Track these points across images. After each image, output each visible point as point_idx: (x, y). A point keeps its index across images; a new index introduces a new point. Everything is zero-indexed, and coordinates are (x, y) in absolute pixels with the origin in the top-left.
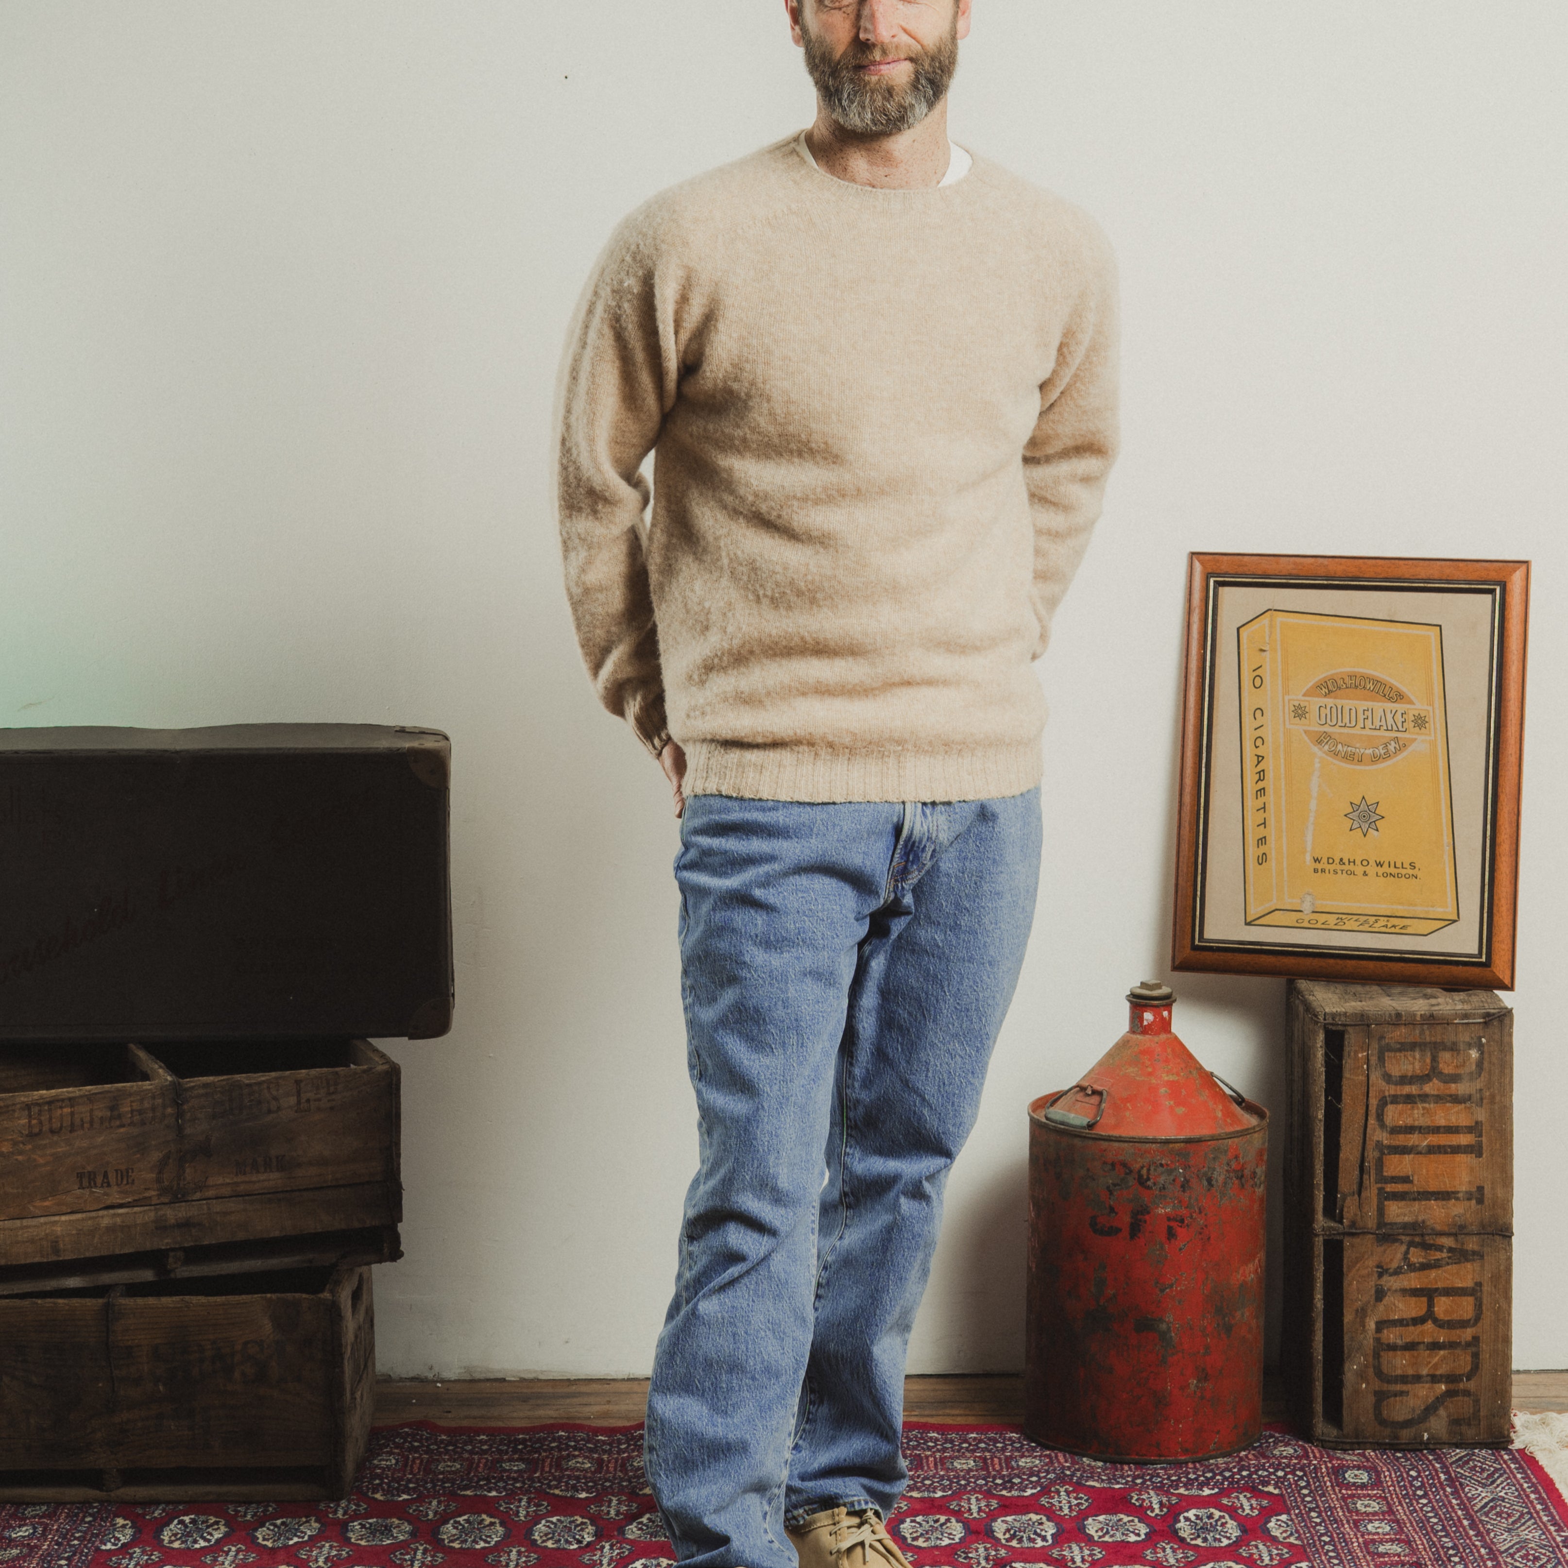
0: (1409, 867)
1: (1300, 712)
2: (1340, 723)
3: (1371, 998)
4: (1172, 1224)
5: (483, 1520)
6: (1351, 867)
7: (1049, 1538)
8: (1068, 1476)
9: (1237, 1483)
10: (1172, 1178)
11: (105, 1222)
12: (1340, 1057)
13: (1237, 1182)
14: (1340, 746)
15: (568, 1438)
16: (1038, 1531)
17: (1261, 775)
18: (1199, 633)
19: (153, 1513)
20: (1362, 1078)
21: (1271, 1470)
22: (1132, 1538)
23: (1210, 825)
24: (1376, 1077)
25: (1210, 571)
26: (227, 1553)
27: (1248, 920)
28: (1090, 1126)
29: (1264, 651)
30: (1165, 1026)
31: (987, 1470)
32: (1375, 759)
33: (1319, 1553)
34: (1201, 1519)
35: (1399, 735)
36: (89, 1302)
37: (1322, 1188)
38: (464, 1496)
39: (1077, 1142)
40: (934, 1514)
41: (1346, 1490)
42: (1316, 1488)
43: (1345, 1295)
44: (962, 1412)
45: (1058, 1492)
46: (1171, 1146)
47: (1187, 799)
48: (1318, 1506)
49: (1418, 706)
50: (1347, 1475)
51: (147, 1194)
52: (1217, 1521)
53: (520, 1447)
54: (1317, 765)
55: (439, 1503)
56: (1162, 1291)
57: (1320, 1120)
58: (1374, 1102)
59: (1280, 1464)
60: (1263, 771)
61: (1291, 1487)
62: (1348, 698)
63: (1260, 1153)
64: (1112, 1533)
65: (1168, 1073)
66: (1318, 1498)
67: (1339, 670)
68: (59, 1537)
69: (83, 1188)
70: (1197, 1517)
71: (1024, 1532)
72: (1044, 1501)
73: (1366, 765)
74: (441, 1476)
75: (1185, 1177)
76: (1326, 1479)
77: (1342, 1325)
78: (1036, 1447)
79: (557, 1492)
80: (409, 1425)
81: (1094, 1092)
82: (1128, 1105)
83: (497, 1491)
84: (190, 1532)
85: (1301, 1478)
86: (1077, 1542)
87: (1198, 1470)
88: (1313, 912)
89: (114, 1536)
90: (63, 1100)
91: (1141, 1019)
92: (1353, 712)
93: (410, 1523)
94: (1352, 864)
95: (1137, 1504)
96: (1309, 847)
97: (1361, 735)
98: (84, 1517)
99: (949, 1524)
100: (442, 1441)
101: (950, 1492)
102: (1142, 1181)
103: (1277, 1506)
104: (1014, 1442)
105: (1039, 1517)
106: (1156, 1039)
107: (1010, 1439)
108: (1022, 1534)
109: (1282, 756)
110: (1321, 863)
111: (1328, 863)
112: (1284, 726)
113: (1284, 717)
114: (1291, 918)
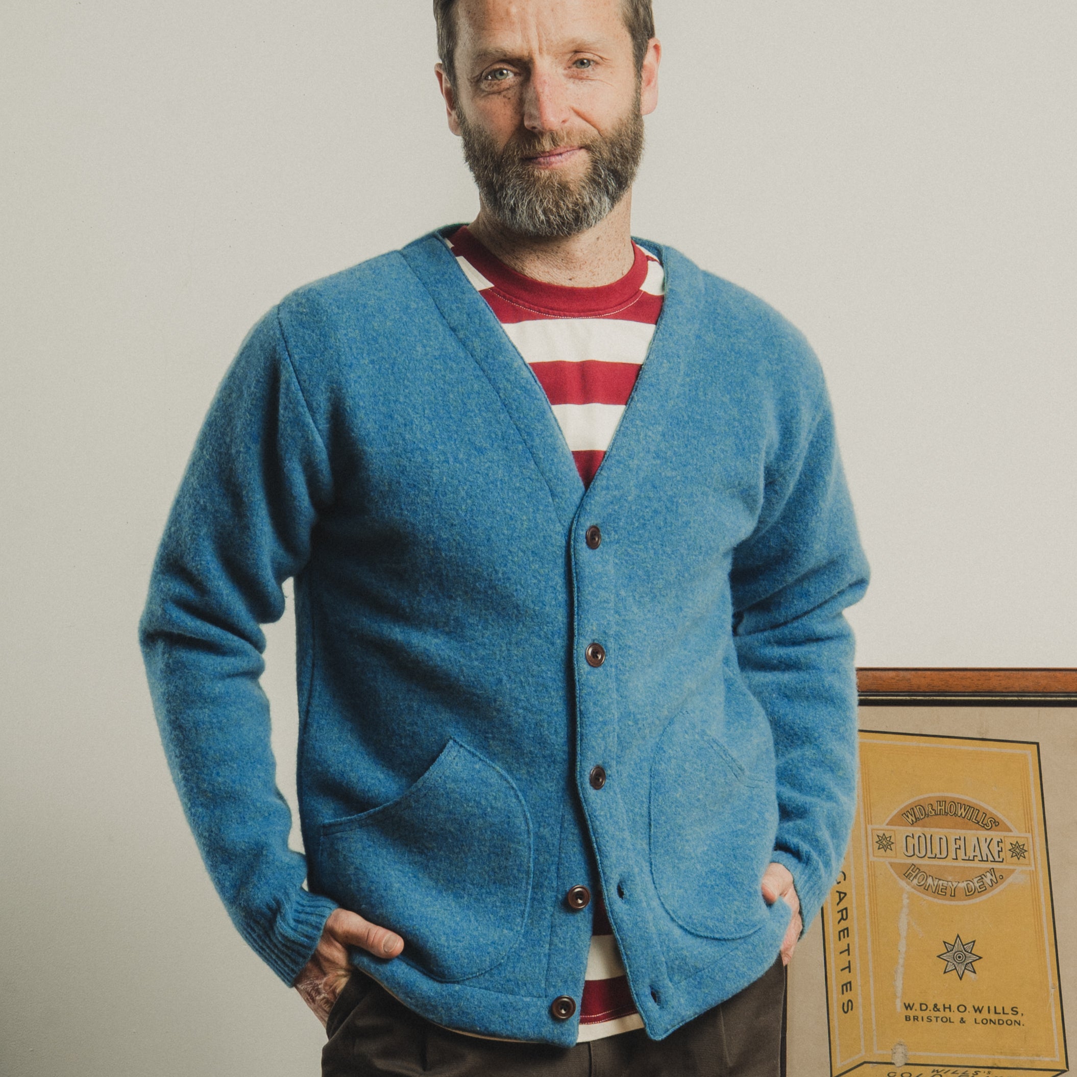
0: (1011, 1012)
2: (929, 854)
6: (947, 1014)
14: (930, 881)
17: (844, 914)
27: (834, 1075)
32: (970, 893)
35: (995, 866)
49: (1015, 833)
54: (906, 901)
60: (846, 909)
62: (937, 827)
67: (926, 796)
73: (960, 900)
88: (906, 1064)
92: (944, 841)
94: (947, 1010)
96: (899, 994)
97: (955, 867)
109: (866, 892)
110: (913, 1010)
111: (921, 1010)
112: (868, 858)
113: (867, 849)
114: (881, 1072)
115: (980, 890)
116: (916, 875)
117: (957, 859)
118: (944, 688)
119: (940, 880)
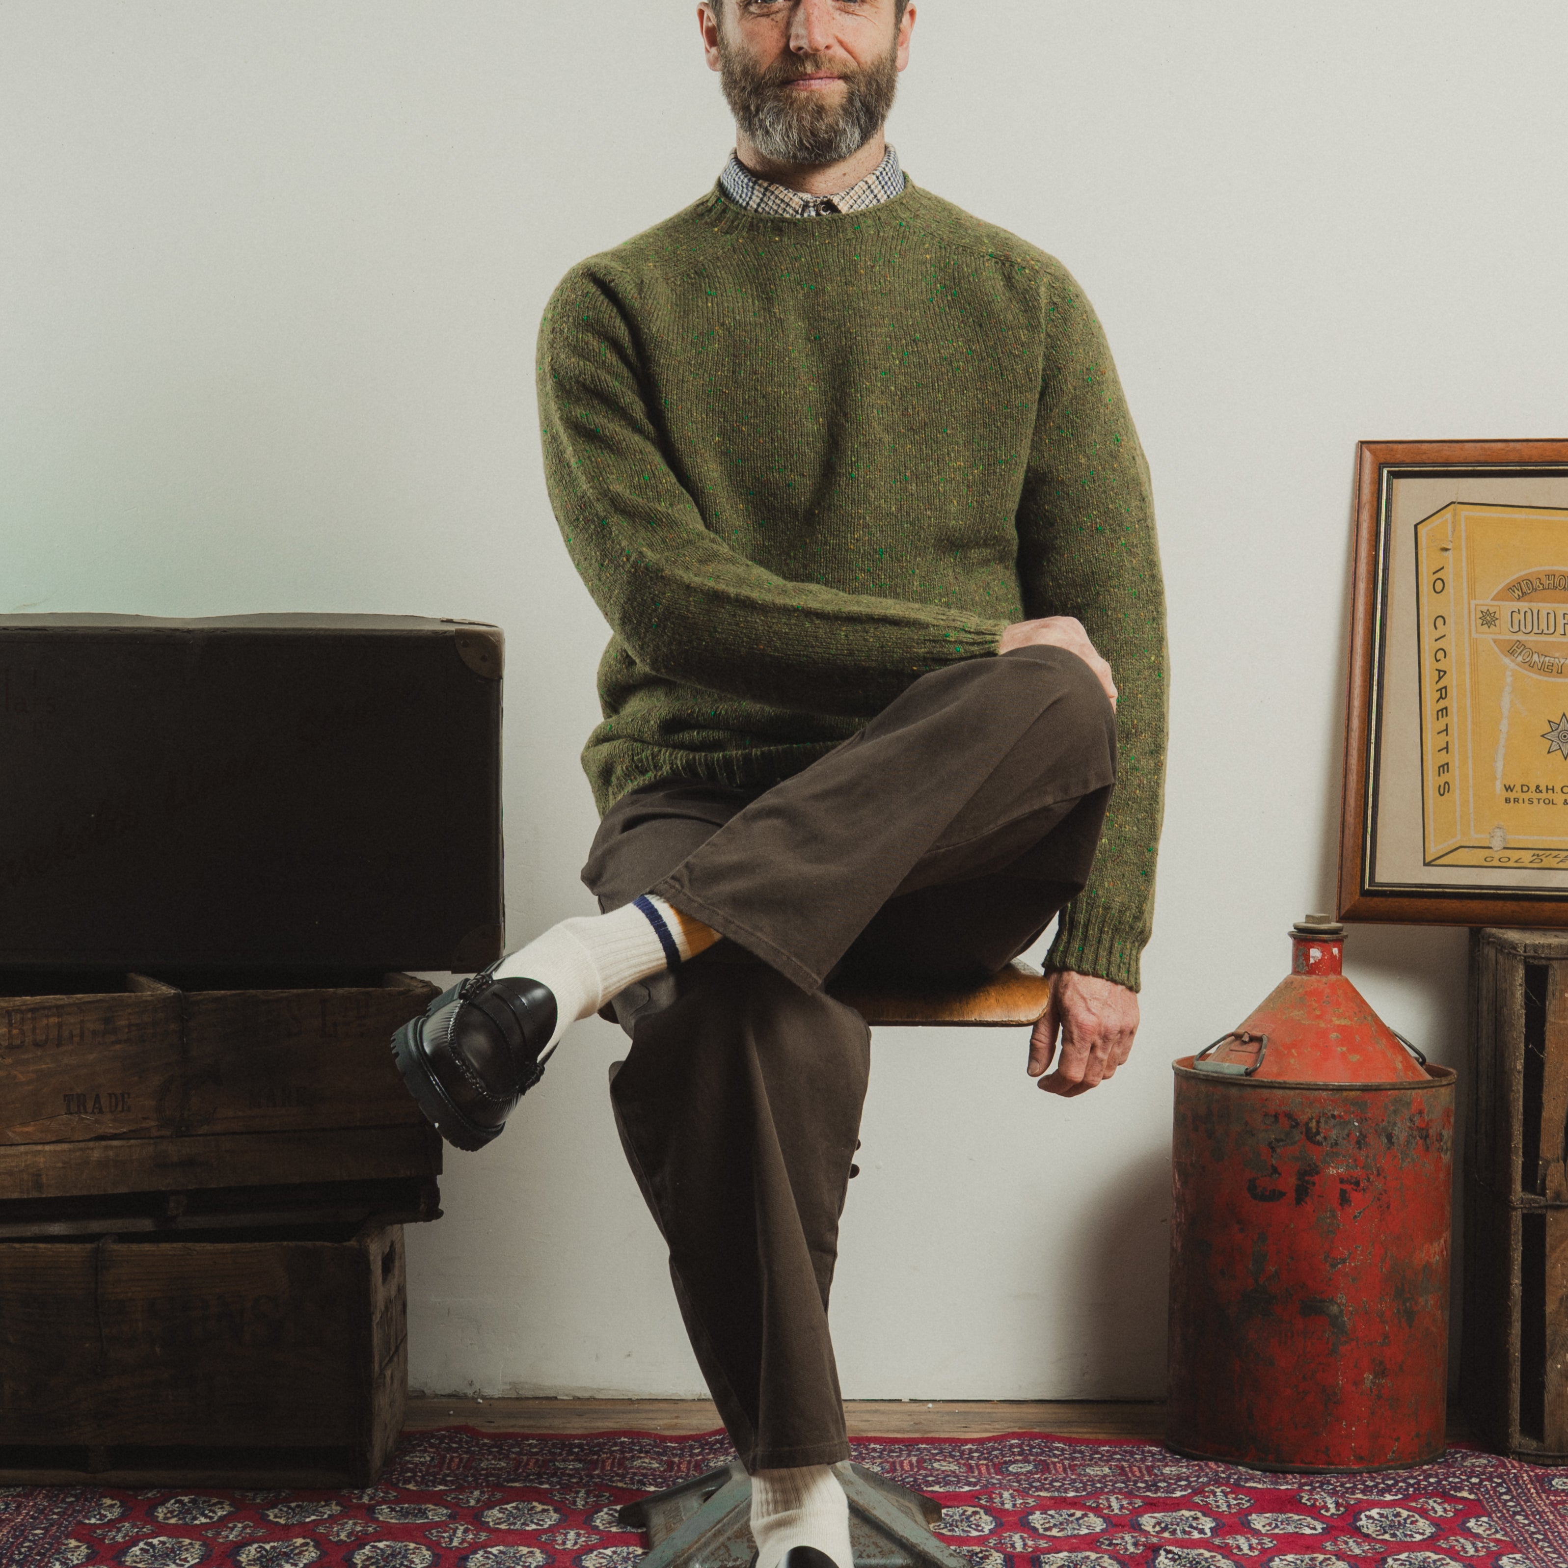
1: (1488, 619)
2: (1535, 630)
4: (1345, 1187)
5: (534, 1507)
6: (1550, 795)
7: (1208, 1531)
8: (1223, 1478)
9: (1424, 1489)
10: (1346, 1131)
11: (96, 1155)
12: (1542, 997)
13: (1421, 1142)
14: (1535, 657)
15: (633, 1443)
16: (1195, 1525)
17: (1443, 692)
18: (1369, 533)
19: (146, 1494)
21: (1463, 1477)
22: (1307, 1531)
23: (1383, 752)
25: (1382, 461)
26: (232, 1529)
27: (1427, 861)
28: (1248, 1073)
29: (1446, 550)
30: (1334, 966)
31: (1127, 1475)
33: (1531, 1548)
34: (1387, 1517)
36: (76, 1248)
37: (1521, 1153)
38: (512, 1487)
39: (1234, 1092)
40: (1068, 1509)
41: (1555, 1496)
42: (1519, 1495)
43: (1547, 1280)
44: (1090, 1430)
45: (1214, 1493)
46: (1345, 1094)
47: (1356, 723)
48: (1523, 1510)
50: (1554, 1483)
51: (144, 1125)
52: (1405, 1520)
53: (576, 1450)
54: (1509, 680)
55: (482, 1493)
56: (1333, 1266)
57: (1519, 1072)
59: (1473, 1472)
60: (1445, 688)
61: (1488, 1493)
62: (1544, 600)
63: (1447, 1113)
64: (1282, 1527)
65: (1339, 1017)
66: (1522, 1503)
68: (36, 1512)
69: (71, 1114)
70: (1381, 1515)
71: (1178, 1525)
72: (1197, 1499)
74: (483, 1472)
75: (1361, 1132)
76: (1529, 1486)
77: (1543, 1316)
78: (1181, 1459)
79: (620, 1485)
80: (447, 1429)
81: (1253, 1039)
82: (1293, 1051)
83: (550, 1484)
84: (189, 1509)
85: (1500, 1485)
86: (1242, 1534)
87: (1375, 1478)
88: (1505, 848)
89: (99, 1513)
90: (49, 1008)
91: (1307, 957)
93: (447, 1508)
94: (1550, 792)
95: (1309, 1504)
96: (1499, 775)
97: (1562, 643)
98: (66, 1497)
99: (1086, 1519)
100: (485, 1444)
101: (1084, 1493)
102: (1311, 1136)
103: (1475, 1509)
104: (1155, 1454)
105: (1192, 1513)
106: (1324, 979)
107: (1149, 1452)
108: (1174, 1527)
109: (1468, 669)
110: (1514, 791)
111: (1522, 791)
112: (1470, 636)
113: (1470, 626)
114: (1478, 857)
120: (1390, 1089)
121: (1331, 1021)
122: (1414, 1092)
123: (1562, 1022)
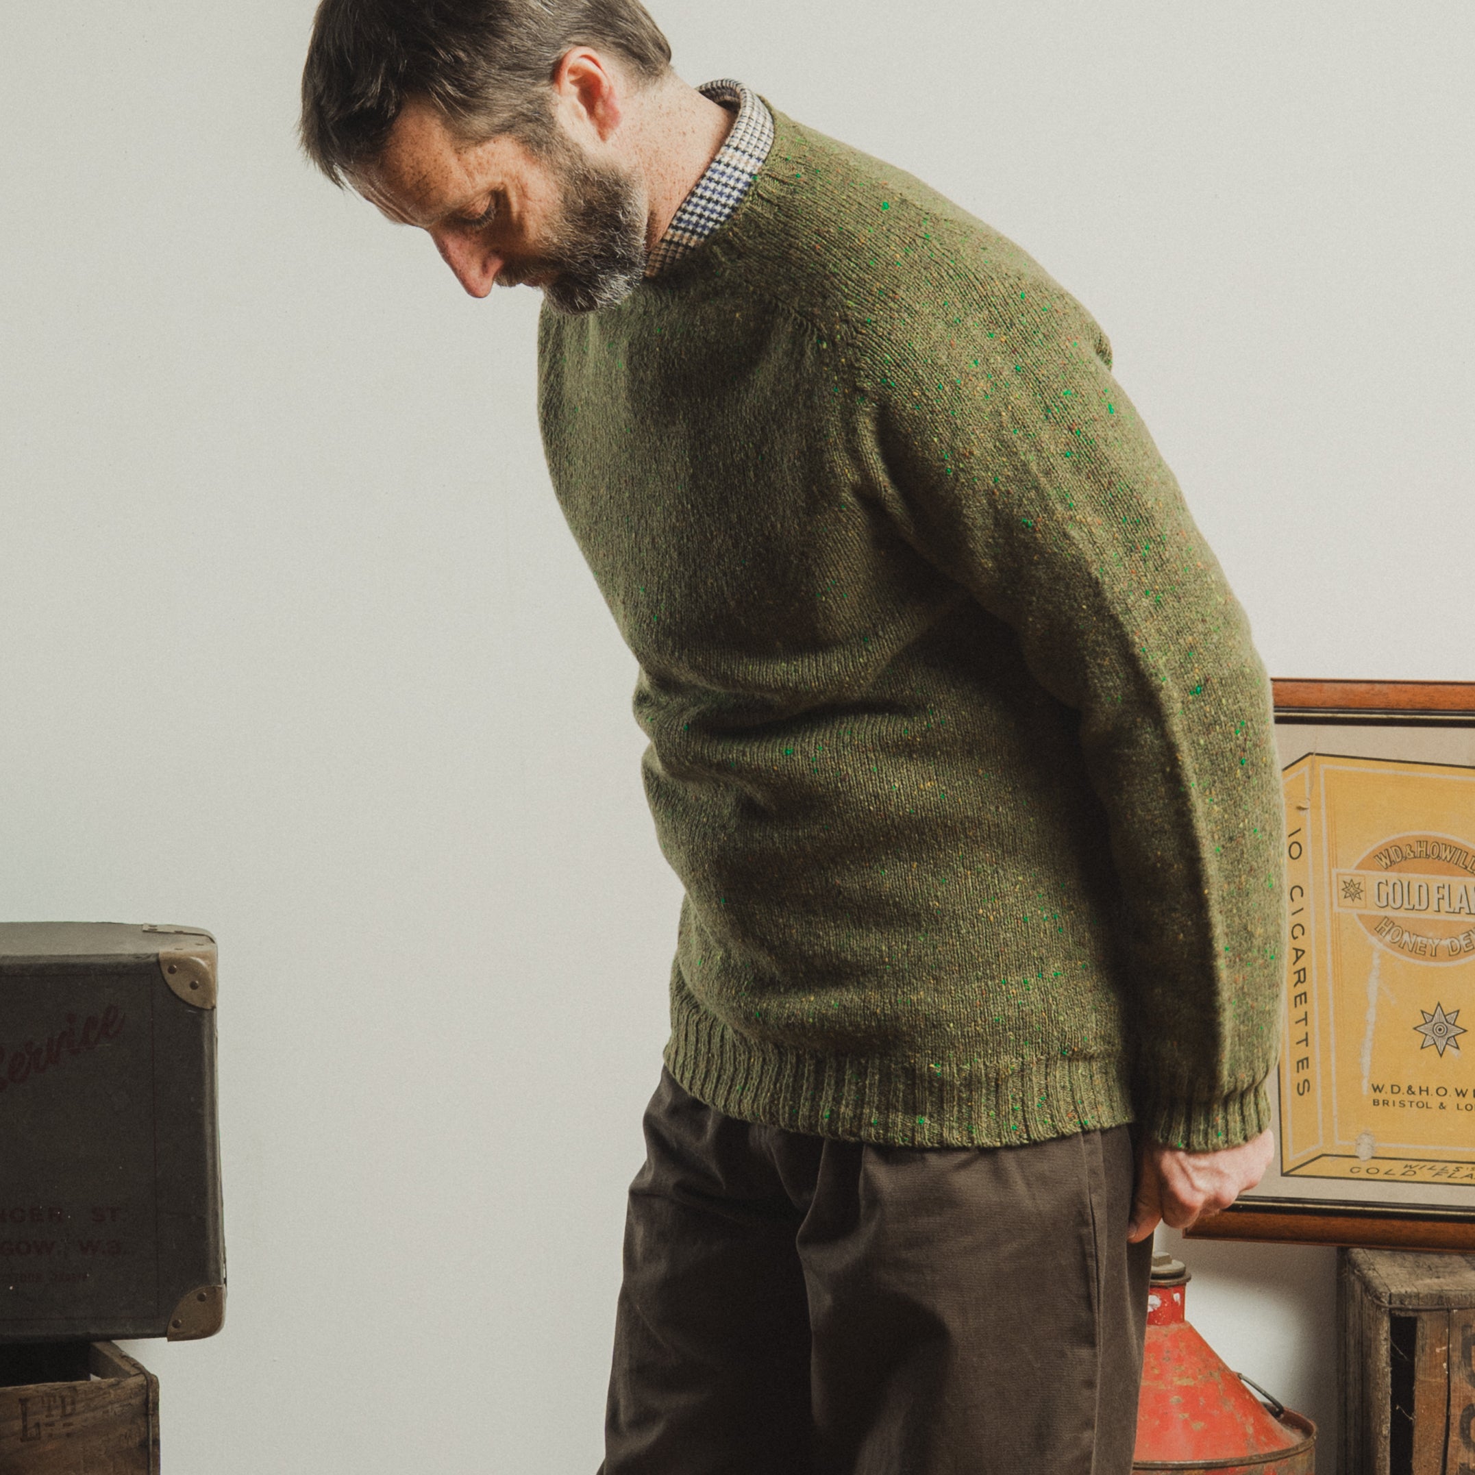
2: (1406, 905)
3: (1452, 1273)
6: (1423, 1097)
12: (1411, 1353)
14: (1406, 937)
17: (1301, 976)
20: (1442, 1381)
24: (1459, 1378)
27: (1285, 1171)
29: (1304, 809)
30: (1176, 1312)
32: (1455, 953)
54: (1376, 962)
57: (1385, 1437)
58: (1456, 1413)
60: (1304, 969)
62: (1415, 871)
65: (1181, 1376)
67: (1401, 835)
88: (1373, 1158)
94: (1424, 1093)
96: (1366, 1073)
106: (1164, 1330)
109: (1329, 948)
110: (1383, 1092)
111: (1392, 1092)
112: (1332, 909)
113: (1331, 896)
114: (1343, 1167)
115: (1466, 949)
116: (1390, 930)
117: (1439, 911)
118: (1428, 705)
119: (1418, 936)
120: (1237, 1466)
121: (1172, 1382)
122: (1265, 1466)
123: (1434, 1380)
